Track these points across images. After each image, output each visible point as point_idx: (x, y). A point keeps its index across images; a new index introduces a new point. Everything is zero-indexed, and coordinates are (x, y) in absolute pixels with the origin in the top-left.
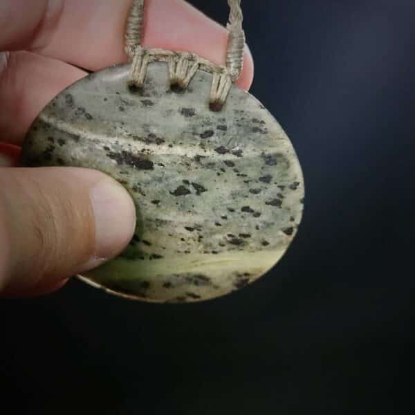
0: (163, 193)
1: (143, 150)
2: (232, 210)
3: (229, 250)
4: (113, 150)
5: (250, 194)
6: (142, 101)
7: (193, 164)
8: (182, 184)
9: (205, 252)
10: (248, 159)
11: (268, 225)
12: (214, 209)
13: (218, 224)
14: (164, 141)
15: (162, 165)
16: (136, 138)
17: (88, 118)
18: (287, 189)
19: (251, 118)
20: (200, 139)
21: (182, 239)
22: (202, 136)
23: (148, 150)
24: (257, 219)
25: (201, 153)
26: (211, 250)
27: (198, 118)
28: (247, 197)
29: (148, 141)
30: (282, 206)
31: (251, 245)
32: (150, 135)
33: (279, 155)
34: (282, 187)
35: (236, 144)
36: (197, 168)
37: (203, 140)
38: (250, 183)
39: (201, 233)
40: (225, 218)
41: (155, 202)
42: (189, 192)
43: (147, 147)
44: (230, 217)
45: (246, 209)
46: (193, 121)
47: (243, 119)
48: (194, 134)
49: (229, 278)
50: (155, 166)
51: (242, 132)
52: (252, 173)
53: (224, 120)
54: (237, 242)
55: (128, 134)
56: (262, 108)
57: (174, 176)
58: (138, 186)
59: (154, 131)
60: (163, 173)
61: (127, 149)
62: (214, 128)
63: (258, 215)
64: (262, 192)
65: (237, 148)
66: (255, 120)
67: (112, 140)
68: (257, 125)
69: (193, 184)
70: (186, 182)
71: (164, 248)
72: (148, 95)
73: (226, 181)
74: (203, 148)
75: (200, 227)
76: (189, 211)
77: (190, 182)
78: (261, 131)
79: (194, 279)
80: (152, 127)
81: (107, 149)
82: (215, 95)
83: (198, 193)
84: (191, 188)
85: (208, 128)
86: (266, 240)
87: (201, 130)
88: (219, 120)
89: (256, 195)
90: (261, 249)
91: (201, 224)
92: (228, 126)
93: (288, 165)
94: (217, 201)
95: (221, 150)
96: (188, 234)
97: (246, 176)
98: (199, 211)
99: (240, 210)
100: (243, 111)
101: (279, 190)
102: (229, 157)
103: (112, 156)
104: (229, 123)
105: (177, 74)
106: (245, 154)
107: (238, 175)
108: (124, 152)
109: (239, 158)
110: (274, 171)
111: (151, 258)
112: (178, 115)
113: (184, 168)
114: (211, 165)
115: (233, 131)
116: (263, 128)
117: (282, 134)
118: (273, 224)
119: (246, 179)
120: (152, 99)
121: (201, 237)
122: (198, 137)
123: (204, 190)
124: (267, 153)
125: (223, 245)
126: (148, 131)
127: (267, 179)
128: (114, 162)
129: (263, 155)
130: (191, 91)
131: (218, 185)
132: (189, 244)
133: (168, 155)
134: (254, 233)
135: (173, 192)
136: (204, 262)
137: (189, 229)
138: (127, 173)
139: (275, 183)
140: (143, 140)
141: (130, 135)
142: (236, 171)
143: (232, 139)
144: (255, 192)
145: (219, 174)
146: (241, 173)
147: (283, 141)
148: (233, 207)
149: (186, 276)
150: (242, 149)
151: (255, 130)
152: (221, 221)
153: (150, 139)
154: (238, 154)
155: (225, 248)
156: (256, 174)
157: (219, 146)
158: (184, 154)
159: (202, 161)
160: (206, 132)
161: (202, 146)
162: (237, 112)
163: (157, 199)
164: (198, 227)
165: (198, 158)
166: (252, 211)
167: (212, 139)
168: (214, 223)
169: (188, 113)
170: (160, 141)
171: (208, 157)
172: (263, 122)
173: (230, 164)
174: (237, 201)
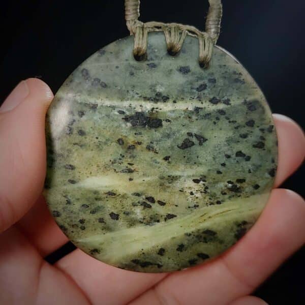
0: (172, 148)
1: (153, 109)
2: (228, 157)
3: (230, 198)
4: (128, 113)
5: (241, 139)
6: (148, 65)
7: (194, 117)
8: (186, 137)
9: (211, 204)
10: (234, 107)
11: (258, 167)
12: (214, 158)
13: (219, 172)
14: (168, 98)
15: (169, 121)
16: (146, 99)
17: (103, 87)
18: (266, 132)
19: (231, 70)
20: (197, 92)
21: (192, 193)
22: (198, 89)
23: (157, 108)
24: (248, 162)
25: (199, 105)
26: (216, 201)
27: (193, 74)
28: (238, 142)
29: (156, 100)
30: (265, 147)
31: (247, 190)
32: (157, 95)
33: (256, 102)
34: (262, 130)
35: (225, 94)
36: (197, 120)
37: (200, 93)
38: (239, 128)
39: (206, 183)
40: (224, 165)
41: (166, 159)
42: (193, 144)
43: (155, 106)
44: (227, 163)
45: (239, 154)
46: (189, 77)
47: (226, 72)
48: (192, 88)
49: (232, 229)
50: (164, 123)
51: (227, 83)
52: (240, 119)
53: (213, 74)
54: (235, 190)
55: (139, 95)
56: (237, 63)
57: (178, 131)
58: (151, 145)
59: (159, 89)
60: (170, 128)
61: (140, 111)
62: (206, 81)
63: (248, 159)
64: (249, 136)
65: (226, 98)
66: (235, 73)
67: (126, 104)
68: (237, 76)
69: (196, 135)
70: (190, 134)
71: (177, 206)
72: (152, 59)
73: (221, 129)
74: (200, 100)
75: (205, 177)
76: (195, 163)
77: (193, 134)
78: (240, 81)
79: (203, 235)
80: (158, 87)
81: (122, 113)
82: (203, 53)
83: (201, 144)
84: (194, 140)
85: (201, 82)
86: (257, 183)
87: (197, 85)
88: (209, 74)
89: (245, 139)
90: (254, 194)
91: (205, 174)
92: (216, 78)
93: (264, 112)
94: (217, 149)
95: (214, 101)
96: (196, 187)
97: (236, 122)
98: (204, 161)
99: (234, 156)
100: (225, 66)
101: (260, 134)
102: (221, 106)
103: (126, 119)
104: (216, 76)
105: (173, 38)
106: (232, 102)
107: (230, 122)
108: (137, 113)
109: (229, 106)
110: (254, 116)
111: (165, 220)
112: (177, 73)
113: (186, 121)
114: (208, 116)
115: (220, 82)
116: (242, 79)
117: (255, 84)
118: (260, 166)
119: (236, 125)
120: (156, 62)
121: (207, 188)
122: (195, 91)
123: (205, 140)
124: (248, 100)
125: (225, 194)
126: (155, 91)
127: (251, 123)
128: (129, 124)
129: (245, 103)
130: (184, 52)
131: (215, 134)
132: (197, 198)
133: (174, 111)
134: (248, 177)
135: (180, 146)
136: (210, 215)
137: (196, 181)
138: (140, 134)
139: (258, 127)
140: (152, 100)
141: (140, 97)
142: (227, 118)
143: (220, 90)
144: (245, 136)
145: (215, 123)
146: (231, 120)
147: (256, 89)
148: (229, 153)
149: (196, 234)
150: (229, 98)
151: (237, 80)
152: (222, 169)
153: (158, 98)
154: (227, 102)
155: (226, 196)
156: (242, 120)
157: (212, 97)
158: (185, 108)
159: (201, 113)
160: (201, 86)
162: (220, 66)
163: (168, 155)
164: (204, 178)
165: (197, 110)
166: (244, 155)
167: (206, 91)
168: (216, 172)
169: (184, 70)
170: (165, 99)
171: (205, 108)
172: (240, 74)
173: (222, 112)
174: (231, 147)
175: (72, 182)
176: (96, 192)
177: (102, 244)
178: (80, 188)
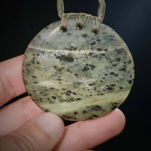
0: (79, 70)
1: (69, 53)
2: (106, 75)
3: (107, 92)
4: (58, 55)
5: (113, 67)
6: (67, 34)
7: (89, 57)
8: (85, 66)
9: (98, 95)
10: (110, 52)
11: (122, 80)
12: (99, 75)
14: (77, 49)
15: (77, 59)
16: (66, 49)
17: (47, 44)
18: (127, 63)
19: (109, 35)
20: (91, 46)
21: (88, 90)
22: (91, 45)
23: (71, 53)
24: (117, 77)
25: (92, 52)
26: (100, 94)
27: (89, 37)
28: (112, 68)
29: (71, 50)
30: (126, 71)
31: (116, 89)
32: (71, 47)
33: (122, 49)
34: (125, 63)
35: (105, 46)
36: (90, 58)
37: (92, 46)
38: (112, 62)
39: (95, 86)
40: (104, 78)
41: (76, 75)
42: (89, 69)
43: (71, 52)
44: (106, 78)
45: (112, 73)
46: (87, 39)
47: (106, 36)
48: (88, 44)
49: (109, 106)
50: (74, 60)
51: (106, 41)
52: (113, 58)
53: (99, 37)
54: (110, 89)
56: (113, 31)
57: (82, 63)
58: (69, 69)
59: (73, 45)
60: (78, 62)
61: (63, 54)
62: (95, 41)
63: (117, 76)
64: (117, 66)
65: (105, 48)
66: (111, 36)
67: (57, 51)
68: (112, 38)
69: (90, 65)
70: (87, 65)
71: (81, 95)
72: (69, 31)
73: (103, 62)
76: (90, 77)
79: (95, 108)
80: (72, 44)
81: (55, 55)
82: (94, 27)
83: (92, 69)
84: (89, 67)
85: (93, 41)
86: (122, 86)
87: (90, 43)
88: (97, 37)
89: (115, 67)
90: (120, 91)
91: (95, 82)
92: (101, 39)
93: (126, 54)
94: (100, 71)
95: (99, 50)
96: (90, 87)
97: (110, 59)
98: (94, 76)
99: (109, 75)
100: (106, 33)
101: (124, 64)
102: (103, 52)
103: (57, 58)
105: (79, 21)
106: (109, 50)
107: (107, 59)
108: (62, 55)
109: (107, 52)
110: (120, 56)
111: (77, 100)
112: (81, 37)
113: (86, 59)
114: (96, 56)
115: (103, 41)
116: (114, 39)
117: (122, 41)
118: (123, 79)
119: (110, 60)
120: (71, 32)
121: (96, 88)
122: (89, 45)
123: (95, 67)
124: (117, 49)
125: (105, 91)
126: (70, 45)
127: (119, 60)
128: (59, 60)
129: (116, 50)
130: (85, 27)
131: (100, 64)
132: (91, 92)
133: (79, 54)
134: (117, 84)
135: (82, 70)
136: (98, 99)
137: (90, 85)
138: (64, 64)
139: (122, 61)
140: (69, 50)
141: (64, 48)
142: (106, 58)
143: (103, 45)
144: (115, 66)
145: (99, 60)
146: (108, 58)
147: (123, 43)
148: (107, 73)
149: (92, 107)
150: (107, 48)
151: (112, 40)
152: (103, 80)
153: (71, 49)
154: (106, 50)
156: (114, 58)
157: (98, 48)
158: (85, 53)
159: (93, 55)
160: (93, 43)
161: (92, 49)
162: (103, 33)
163: (77, 74)
164: (94, 84)
165: (91, 54)
166: (114, 74)
167: (95, 45)
168: (100, 81)
169: (85, 36)
170: (75, 49)
171: (94, 53)
172: (114, 36)
173: (103, 55)
174: (108, 70)
175: (35, 83)
176: (45, 88)
177: (49, 108)
178: (39, 86)
